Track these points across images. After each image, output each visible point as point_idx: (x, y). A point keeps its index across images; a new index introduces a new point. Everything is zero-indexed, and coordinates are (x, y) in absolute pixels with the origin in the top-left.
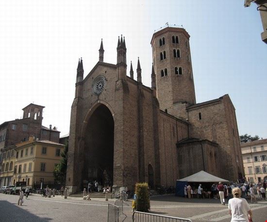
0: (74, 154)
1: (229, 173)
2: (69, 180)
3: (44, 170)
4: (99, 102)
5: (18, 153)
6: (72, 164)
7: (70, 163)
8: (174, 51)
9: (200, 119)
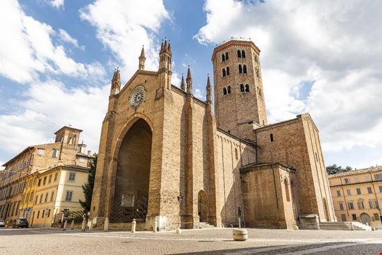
0: (103, 177)
1: (312, 204)
2: (94, 208)
3: (70, 200)
4: (136, 115)
5: (40, 181)
6: (99, 189)
7: (97, 188)
8: (240, 66)
9: (272, 140)
